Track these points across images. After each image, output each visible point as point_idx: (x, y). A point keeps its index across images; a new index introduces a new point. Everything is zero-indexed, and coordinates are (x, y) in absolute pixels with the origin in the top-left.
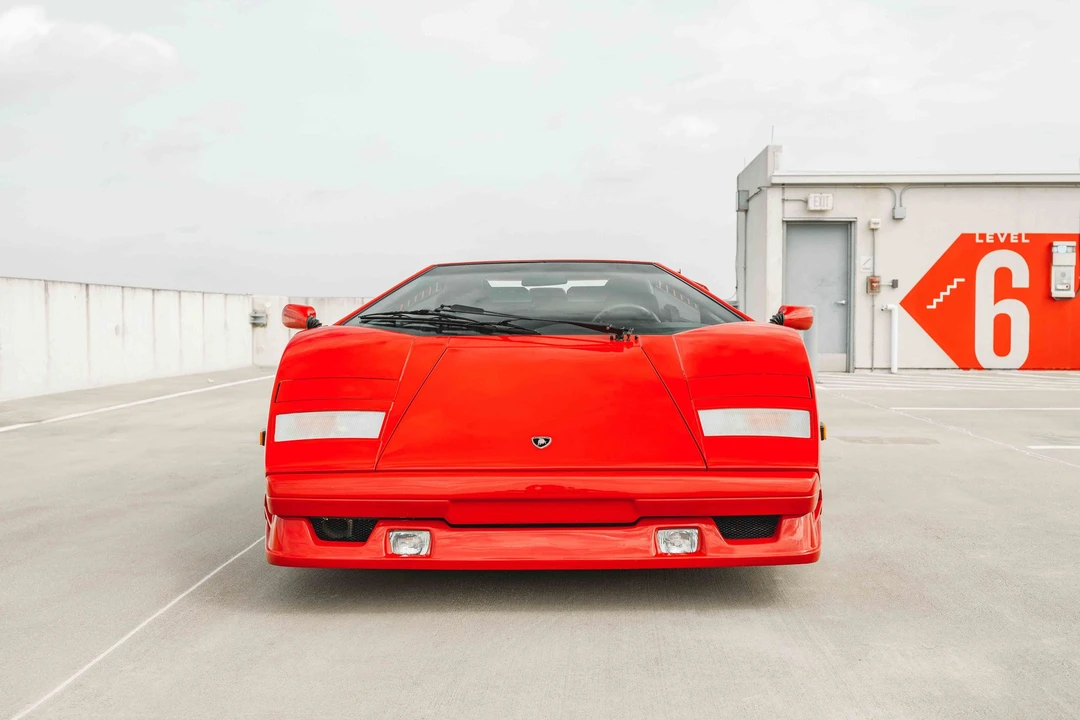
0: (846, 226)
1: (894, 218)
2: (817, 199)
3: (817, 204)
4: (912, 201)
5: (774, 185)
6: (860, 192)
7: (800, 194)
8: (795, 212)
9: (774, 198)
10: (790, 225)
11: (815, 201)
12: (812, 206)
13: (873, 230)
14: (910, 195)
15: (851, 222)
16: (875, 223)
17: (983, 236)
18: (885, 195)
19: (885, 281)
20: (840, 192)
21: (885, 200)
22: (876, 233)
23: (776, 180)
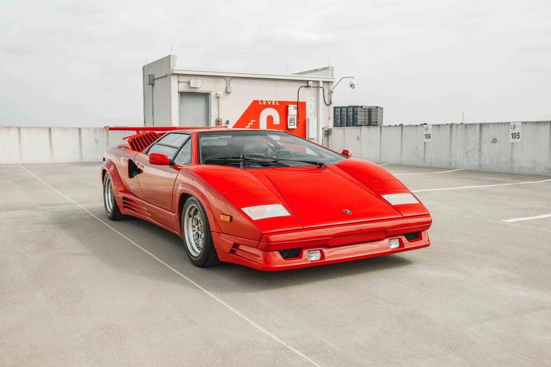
0: (206, 95)
1: (227, 92)
2: (194, 82)
3: (194, 84)
4: (235, 86)
5: (174, 74)
6: (212, 80)
7: (186, 79)
8: (184, 88)
9: (174, 81)
10: (182, 94)
11: (193, 83)
12: (192, 85)
13: (218, 97)
14: (233, 82)
15: (208, 94)
16: (220, 95)
17: (262, 102)
18: (223, 82)
19: (224, 122)
20: (204, 79)
21: (222, 84)
22: (219, 99)
23: (175, 72)
